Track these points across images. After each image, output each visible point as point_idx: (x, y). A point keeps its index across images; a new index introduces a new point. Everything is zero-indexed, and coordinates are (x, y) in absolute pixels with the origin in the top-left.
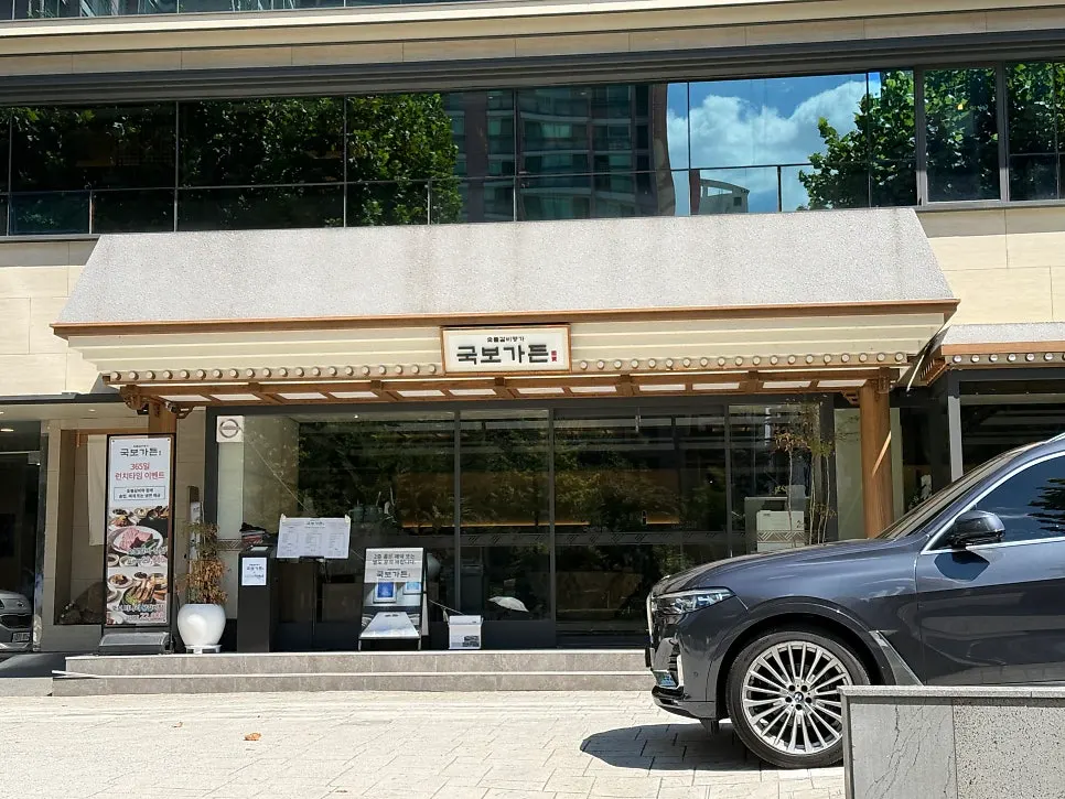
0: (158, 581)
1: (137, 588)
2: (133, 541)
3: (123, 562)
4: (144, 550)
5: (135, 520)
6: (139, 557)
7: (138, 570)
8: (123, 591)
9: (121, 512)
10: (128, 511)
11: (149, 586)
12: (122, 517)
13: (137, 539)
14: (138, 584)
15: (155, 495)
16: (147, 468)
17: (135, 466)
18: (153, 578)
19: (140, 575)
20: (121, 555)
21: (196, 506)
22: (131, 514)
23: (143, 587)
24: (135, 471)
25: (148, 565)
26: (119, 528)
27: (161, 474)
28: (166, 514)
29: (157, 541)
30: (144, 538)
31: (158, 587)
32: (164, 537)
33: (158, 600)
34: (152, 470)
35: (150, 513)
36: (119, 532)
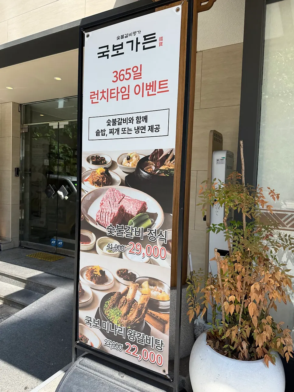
0: (155, 293)
1: (121, 296)
2: (116, 211)
3: (101, 246)
4: (131, 230)
5: (118, 174)
6: (124, 241)
7: (122, 264)
8: (101, 295)
9: (97, 160)
10: (108, 160)
11: (139, 298)
12: (100, 169)
13: (122, 209)
14: (122, 289)
15: (151, 128)
16: (138, 76)
17: (118, 76)
18: (145, 284)
19: (125, 274)
20: (99, 234)
21: (220, 156)
22: (113, 164)
23: (129, 296)
24: (120, 84)
25: (137, 259)
26: (95, 188)
27: (163, 85)
28: (169, 165)
29: (154, 216)
30: (132, 209)
31: (153, 304)
32: (166, 210)
33: (153, 329)
34: (146, 79)
35: (143, 163)
36: (96, 195)
